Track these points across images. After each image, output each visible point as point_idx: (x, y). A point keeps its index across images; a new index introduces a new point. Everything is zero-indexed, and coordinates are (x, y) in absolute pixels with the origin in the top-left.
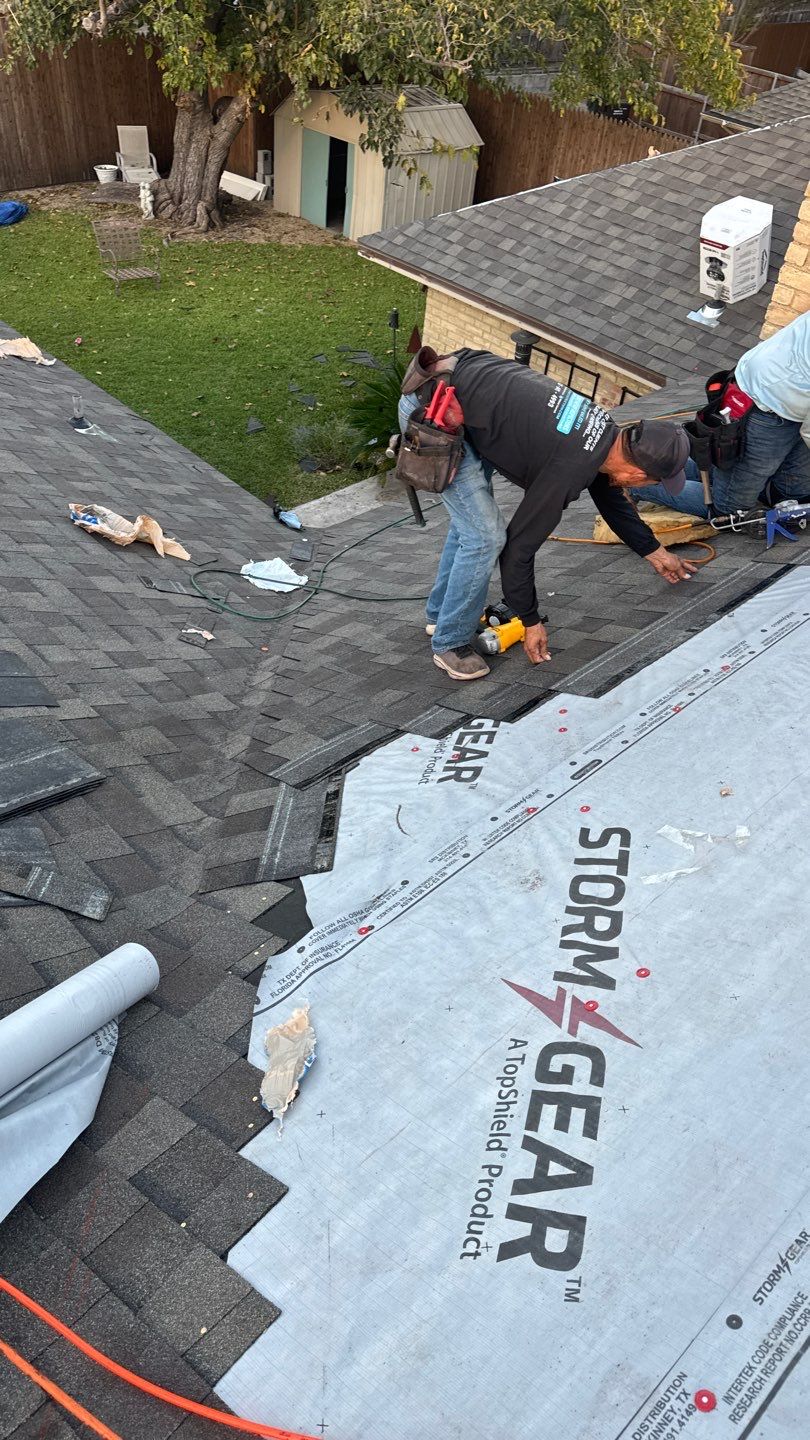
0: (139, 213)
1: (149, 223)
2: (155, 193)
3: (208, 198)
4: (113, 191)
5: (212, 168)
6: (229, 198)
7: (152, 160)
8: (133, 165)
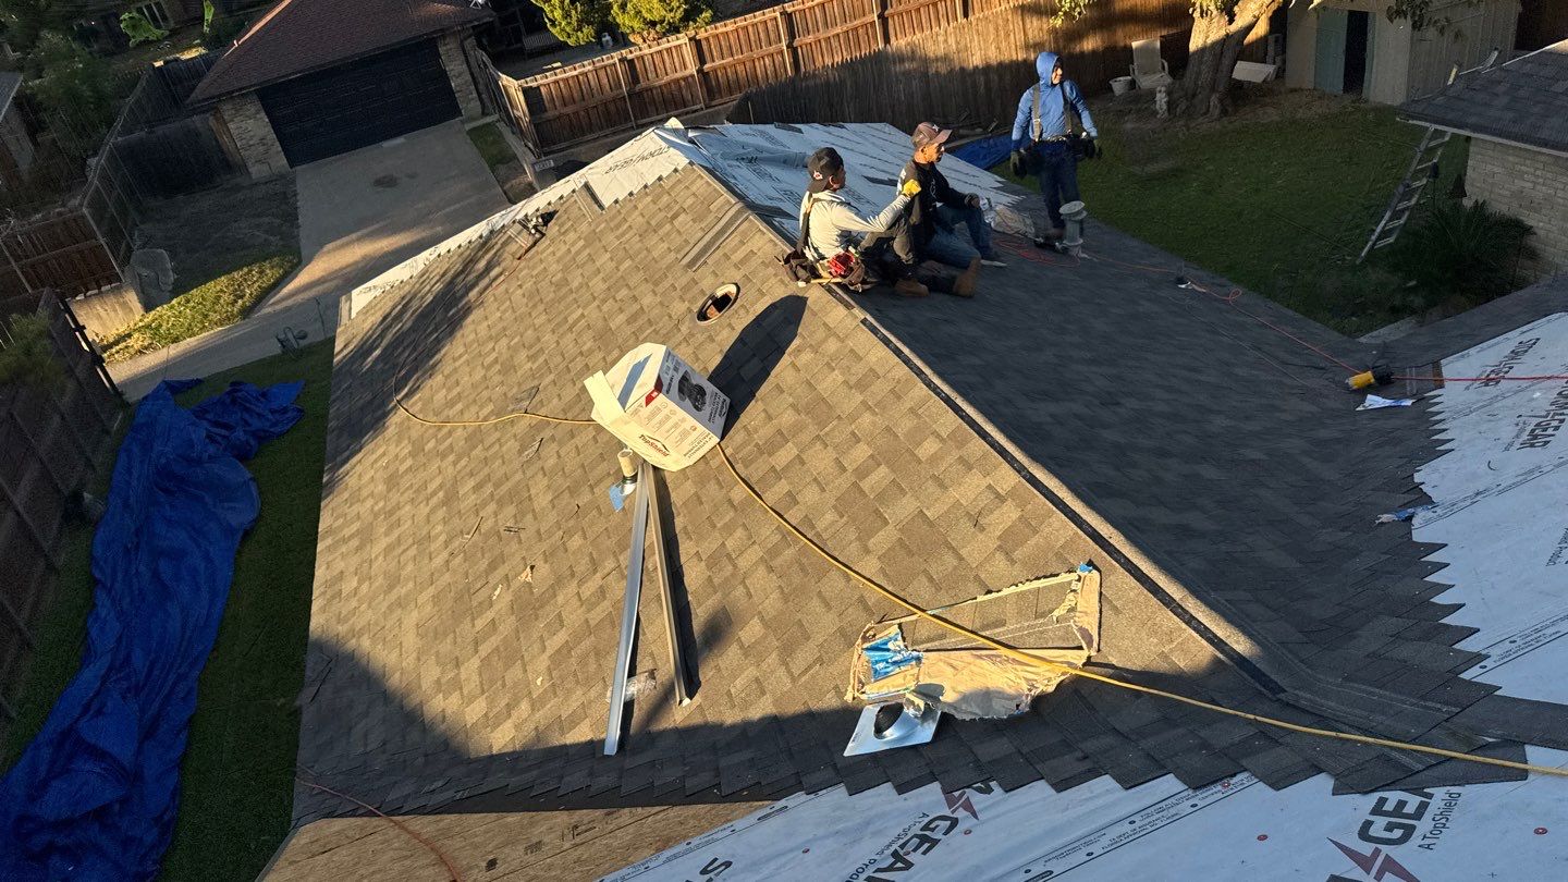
0: (1155, 113)
1: (1164, 121)
2: (1169, 93)
3: (1221, 89)
4: (1127, 100)
5: (1226, 62)
6: (1239, 85)
7: (1163, 64)
8: (1145, 73)
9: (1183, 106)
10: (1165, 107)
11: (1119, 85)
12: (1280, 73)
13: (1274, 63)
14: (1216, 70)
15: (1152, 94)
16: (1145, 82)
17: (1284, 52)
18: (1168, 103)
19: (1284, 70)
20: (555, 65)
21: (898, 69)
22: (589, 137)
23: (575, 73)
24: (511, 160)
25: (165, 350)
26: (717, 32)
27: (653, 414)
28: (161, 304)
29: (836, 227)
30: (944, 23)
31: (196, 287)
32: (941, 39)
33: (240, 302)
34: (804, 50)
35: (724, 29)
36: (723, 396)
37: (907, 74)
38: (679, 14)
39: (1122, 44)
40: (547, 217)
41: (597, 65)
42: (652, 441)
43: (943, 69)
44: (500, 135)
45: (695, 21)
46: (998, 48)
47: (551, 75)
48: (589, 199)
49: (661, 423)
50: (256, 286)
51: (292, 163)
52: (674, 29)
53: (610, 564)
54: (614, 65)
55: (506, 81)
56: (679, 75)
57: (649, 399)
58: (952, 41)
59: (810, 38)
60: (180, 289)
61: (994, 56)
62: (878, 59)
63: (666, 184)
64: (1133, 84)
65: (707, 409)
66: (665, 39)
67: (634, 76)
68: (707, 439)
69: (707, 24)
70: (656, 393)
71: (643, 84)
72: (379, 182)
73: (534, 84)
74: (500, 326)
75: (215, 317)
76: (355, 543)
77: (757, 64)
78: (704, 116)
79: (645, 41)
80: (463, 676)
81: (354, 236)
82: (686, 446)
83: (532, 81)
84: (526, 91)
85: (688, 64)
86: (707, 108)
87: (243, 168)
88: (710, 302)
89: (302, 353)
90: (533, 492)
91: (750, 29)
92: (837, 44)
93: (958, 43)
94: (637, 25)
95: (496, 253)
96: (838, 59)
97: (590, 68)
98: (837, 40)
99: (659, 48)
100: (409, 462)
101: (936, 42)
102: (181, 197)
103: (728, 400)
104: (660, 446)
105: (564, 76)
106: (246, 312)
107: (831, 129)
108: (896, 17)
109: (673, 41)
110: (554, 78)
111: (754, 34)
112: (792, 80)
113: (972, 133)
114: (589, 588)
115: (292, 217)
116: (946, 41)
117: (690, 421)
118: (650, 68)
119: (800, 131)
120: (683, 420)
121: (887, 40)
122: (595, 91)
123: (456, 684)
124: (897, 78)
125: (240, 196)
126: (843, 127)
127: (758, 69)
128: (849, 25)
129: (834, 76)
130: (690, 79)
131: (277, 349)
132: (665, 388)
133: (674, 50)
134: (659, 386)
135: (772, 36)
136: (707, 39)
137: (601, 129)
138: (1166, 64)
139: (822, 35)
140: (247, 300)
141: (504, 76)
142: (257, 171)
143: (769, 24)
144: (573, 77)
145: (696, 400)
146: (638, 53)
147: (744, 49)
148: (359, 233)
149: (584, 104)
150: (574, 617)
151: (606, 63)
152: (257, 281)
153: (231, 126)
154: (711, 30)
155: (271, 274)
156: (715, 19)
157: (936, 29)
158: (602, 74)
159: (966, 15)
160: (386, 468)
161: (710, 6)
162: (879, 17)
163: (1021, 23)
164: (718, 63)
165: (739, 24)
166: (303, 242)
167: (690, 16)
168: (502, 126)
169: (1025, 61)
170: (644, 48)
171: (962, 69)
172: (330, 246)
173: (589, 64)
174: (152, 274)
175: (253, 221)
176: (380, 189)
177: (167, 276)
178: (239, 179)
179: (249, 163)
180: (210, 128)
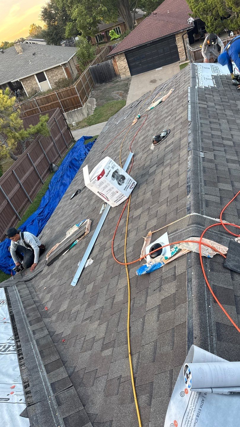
51: (132, 75)
72: (151, 81)
87: (119, 76)
115: (127, 91)
125: (117, 84)
142: (122, 77)
145: (120, 181)
153: (117, 63)
174: (91, 105)
175: (117, 92)
176: (151, 83)
177: (94, 106)
178: (118, 79)
179: (121, 75)
180: (112, 64)
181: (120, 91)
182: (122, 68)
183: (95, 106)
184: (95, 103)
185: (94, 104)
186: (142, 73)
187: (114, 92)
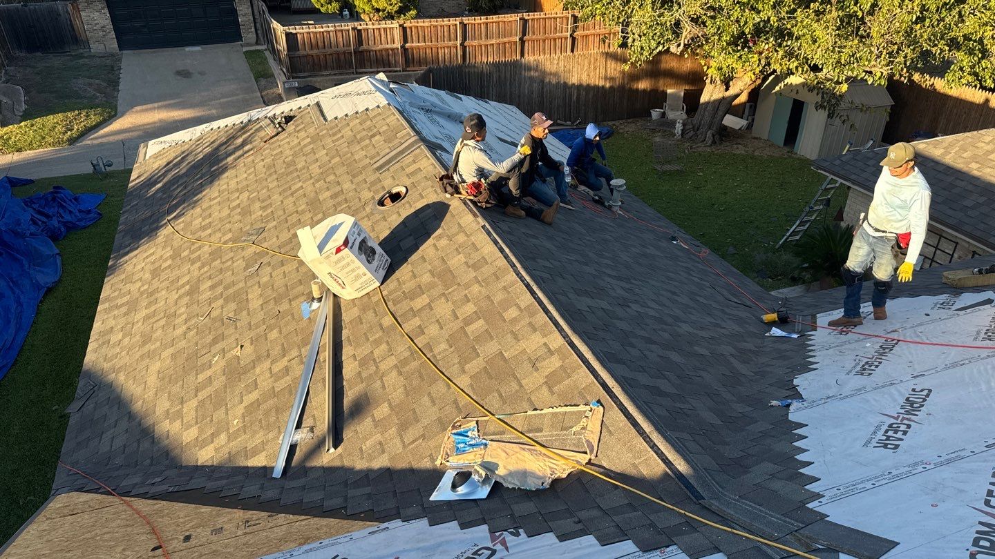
0: (674, 135)
1: (678, 140)
2: (684, 125)
3: (714, 128)
4: (659, 123)
5: (720, 113)
6: (725, 128)
7: (683, 107)
8: (672, 110)
9: (692, 133)
10: (680, 132)
11: (655, 114)
12: (750, 126)
13: (747, 120)
14: (714, 117)
15: (673, 123)
16: (671, 115)
17: (754, 115)
18: (682, 130)
19: (753, 125)
20: (310, 22)
21: (526, 74)
22: (323, 73)
23: (322, 30)
24: (269, 77)
25: (11, 155)
26: (418, 25)
27: (339, 261)
28: (13, 124)
29: (476, 164)
30: (558, 52)
31: (40, 117)
32: (555, 62)
33: (69, 133)
34: (471, 48)
35: (422, 24)
36: (387, 257)
37: (531, 78)
38: (396, 8)
39: (661, 89)
40: (289, 119)
41: (337, 28)
42: (335, 277)
43: (554, 81)
44: (266, 59)
45: (405, 15)
46: (588, 75)
47: (306, 28)
48: (318, 113)
49: (344, 267)
50: (82, 124)
51: (121, 47)
52: (391, 17)
53: (294, 353)
54: (348, 30)
55: (275, 25)
56: (389, 46)
57: (338, 250)
58: (561, 64)
59: (475, 43)
60: (27, 116)
61: (585, 80)
62: (515, 65)
63: (371, 114)
64: (663, 115)
65: (375, 263)
66: (384, 22)
67: (360, 41)
68: (372, 283)
69: (412, 18)
70: (343, 248)
71: (365, 47)
72: (179, 73)
73: (294, 31)
74: (245, 183)
75: (50, 140)
76: (124, 309)
77: (440, 51)
78: (401, 75)
79: (370, 20)
80: (185, 410)
81: (156, 105)
82: (357, 285)
83: (293, 29)
84: (288, 35)
85: (396, 41)
86: (403, 71)
87: (86, 44)
88: (388, 195)
89: (107, 176)
90: (250, 296)
91: (439, 28)
92: (492, 50)
93: (565, 67)
94: (367, 9)
95: (250, 136)
96: (490, 59)
97: (332, 29)
98: (492, 47)
99: (379, 27)
100: (169, 262)
101: (552, 63)
102: (39, 54)
103: (390, 260)
104: (340, 281)
105: (314, 30)
106: (72, 141)
107: (481, 102)
108: (530, 42)
109: (389, 24)
110: (308, 30)
111: (441, 31)
112: (460, 67)
113: (565, 124)
114: (278, 367)
115: (114, 83)
116: (558, 64)
117: (363, 269)
118: (371, 38)
119: (461, 99)
120: (359, 268)
121: (522, 55)
122: (333, 45)
123: (179, 415)
124: (525, 79)
125: (81, 61)
126: (488, 103)
127: (440, 54)
128: (501, 40)
129: (486, 69)
130: (396, 51)
131: (90, 170)
132: (350, 245)
133: (388, 30)
134: (346, 243)
135: (452, 36)
136: (411, 28)
137: (333, 69)
138: (685, 107)
139: (483, 42)
140: (74, 133)
141: (275, 22)
142: (95, 48)
143: (451, 27)
144: (320, 32)
145: (369, 256)
146: (365, 26)
147: (433, 39)
148: (160, 104)
149: (324, 51)
150: (265, 383)
151: (343, 28)
152: (83, 121)
153: (83, 14)
154: (414, 23)
155: (94, 119)
156: (418, 16)
157: (553, 55)
158: (339, 34)
159: (572, 51)
160: (153, 263)
161: (416, 8)
162: (520, 39)
163: (604, 63)
164: (415, 44)
165: (433, 23)
166: (120, 101)
167: (402, 11)
168: (267, 54)
169: (603, 87)
170: (369, 24)
171: (565, 83)
172: (139, 108)
173: (332, 27)
174: (10, 102)
175: (87, 81)
176: (179, 78)
177: (20, 105)
178: (82, 51)
179: (91, 42)
180: (67, 12)
181: (97, 82)
182: (95, 28)
183: (24, 107)
184: (23, 99)
185: (19, 101)
186: (150, 50)
187: (80, 81)
